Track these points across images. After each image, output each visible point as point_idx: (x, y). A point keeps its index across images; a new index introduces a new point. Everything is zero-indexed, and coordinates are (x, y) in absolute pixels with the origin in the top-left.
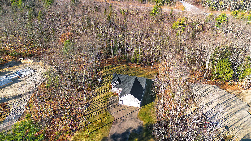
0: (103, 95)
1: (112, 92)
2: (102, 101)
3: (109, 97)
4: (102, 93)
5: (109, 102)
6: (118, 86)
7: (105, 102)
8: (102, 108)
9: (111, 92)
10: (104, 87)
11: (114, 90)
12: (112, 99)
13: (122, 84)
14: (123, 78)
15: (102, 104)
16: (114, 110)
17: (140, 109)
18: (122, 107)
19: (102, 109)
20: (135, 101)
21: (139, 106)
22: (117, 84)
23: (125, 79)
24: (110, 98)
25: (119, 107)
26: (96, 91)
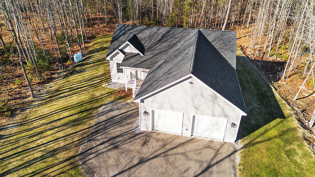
0: (75, 99)
1: (112, 87)
2: (67, 120)
3: (96, 105)
4: (73, 91)
5: (93, 122)
6: (133, 60)
7: (75, 123)
8: (54, 153)
9: (108, 87)
10: (87, 74)
11: (120, 81)
12: (111, 110)
13: (148, 55)
14: (150, 37)
15: (61, 134)
16: (111, 162)
17: (235, 151)
18: (153, 146)
19: (52, 155)
20: (214, 116)
21: (231, 136)
22: (128, 58)
23: (160, 40)
24: (103, 107)
25: (135, 146)
26: (53, 86)
